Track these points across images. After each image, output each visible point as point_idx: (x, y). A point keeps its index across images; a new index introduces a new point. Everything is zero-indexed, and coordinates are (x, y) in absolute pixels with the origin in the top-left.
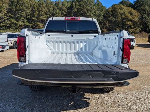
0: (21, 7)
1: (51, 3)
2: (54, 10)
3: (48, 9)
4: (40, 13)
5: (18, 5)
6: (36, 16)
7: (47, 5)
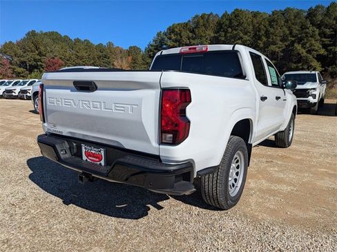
0: (235, 32)
1: (298, 14)
2: (303, 27)
3: (289, 28)
4: (270, 40)
5: (230, 30)
6: (262, 45)
7: (287, 21)
